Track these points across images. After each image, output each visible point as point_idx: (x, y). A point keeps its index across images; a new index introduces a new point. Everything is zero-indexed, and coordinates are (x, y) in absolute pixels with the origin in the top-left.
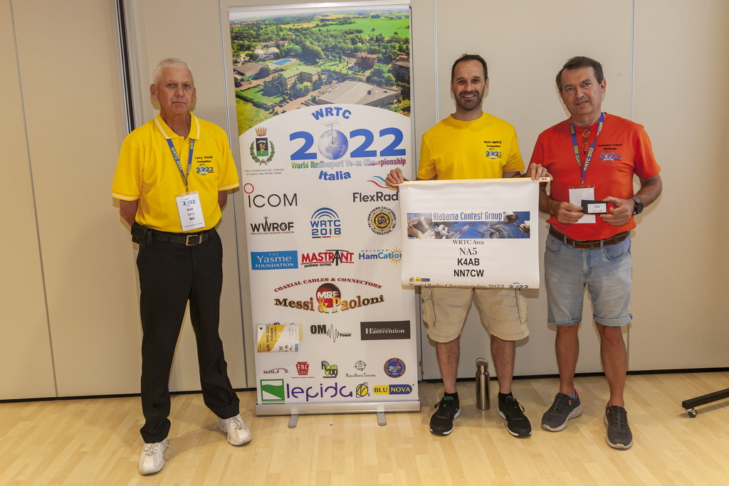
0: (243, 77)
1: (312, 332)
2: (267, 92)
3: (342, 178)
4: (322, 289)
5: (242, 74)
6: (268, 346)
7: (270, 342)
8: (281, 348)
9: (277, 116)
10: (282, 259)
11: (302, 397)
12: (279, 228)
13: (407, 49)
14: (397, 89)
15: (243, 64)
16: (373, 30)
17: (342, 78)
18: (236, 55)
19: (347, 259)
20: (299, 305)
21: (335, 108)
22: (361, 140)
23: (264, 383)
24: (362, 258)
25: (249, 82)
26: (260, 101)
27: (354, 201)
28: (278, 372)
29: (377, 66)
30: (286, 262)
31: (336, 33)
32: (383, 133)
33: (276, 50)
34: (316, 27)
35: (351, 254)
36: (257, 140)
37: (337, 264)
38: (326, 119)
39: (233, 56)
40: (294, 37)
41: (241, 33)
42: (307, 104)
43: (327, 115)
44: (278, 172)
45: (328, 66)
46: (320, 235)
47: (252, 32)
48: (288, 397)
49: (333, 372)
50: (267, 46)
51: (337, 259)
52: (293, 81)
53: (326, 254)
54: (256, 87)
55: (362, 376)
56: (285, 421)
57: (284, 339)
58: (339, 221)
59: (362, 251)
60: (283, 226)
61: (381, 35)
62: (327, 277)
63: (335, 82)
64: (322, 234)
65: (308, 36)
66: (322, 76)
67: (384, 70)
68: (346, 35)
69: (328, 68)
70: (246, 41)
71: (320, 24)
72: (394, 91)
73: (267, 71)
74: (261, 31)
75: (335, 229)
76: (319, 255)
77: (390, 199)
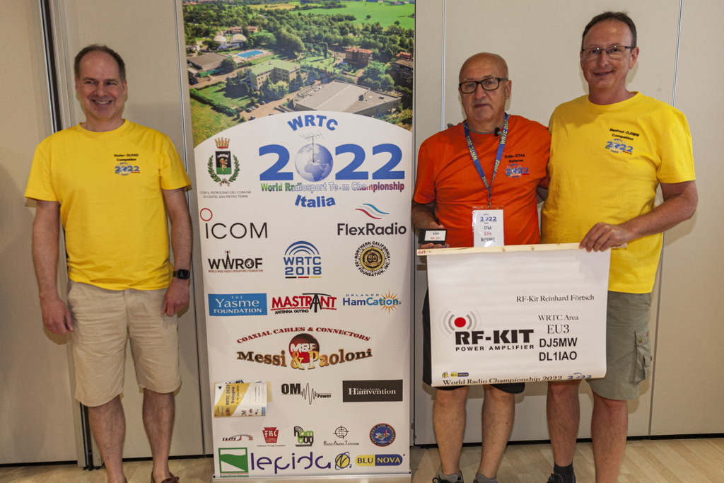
0: (200, 72)
1: (283, 392)
2: (231, 91)
3: (324, 205)
4: (296, 340)
5: (198, 68)
6: (228, 411)
7: (231, 405)
9: (243, 124)
10: (247, 303)
11: (270, 469)
12: (243, 265)
13: (411, 43)
14: (396, 95)
15: (199, 54)
16: (369, 17)
17: (327, 78)
18: (190, 42)
19: (328, 304)
20: (268, 359)
21: (318, 116)
22: (349, 157)
23: (223, 452)
24: (346, 303)
25: (208, 79)
26: (221, 104)
27: (339, 234)
28: (240, 439)
29: (372, 64)
30: (252, 307)
31: (320, 19)
32: (377, 150)
33: (243, 38)
34: (294, 10)
35: (334, 299)
36: (218, 153)
37: (316, 311)
38: (305, 130)
39: (187, 43)
40: (266, 21)
41: (197, 13)
42: (281, 110)
43: (307, 125)
44: (244, 195)
45: (311, 61)
46: (295, 275)
47: (211, 12)
48: (253, 468)
49: (308, 440)
50: (231, 32)
51: (316, 304)
52: (264, 79)
53: (302, 298)
54: (216, 85)
55: (343, 444)
57: (250, 400)
58: (319, 258)
59: (347, 295)
60: (249, 263)
61: (378, 24)
62: (302, 326)
63: (317, 82)
64: (298, 274)
65: (284, 21)
66: (301, 74)
67: (381, 70)
68: (334, 22)
69: (310, 64)
70: (203, 24)
71: (300, 6)
72: (392, 97)
73: (232, 65)
74: (224, 12)
75: (314, 268)
76: (294, 299)
77: (382, 233)
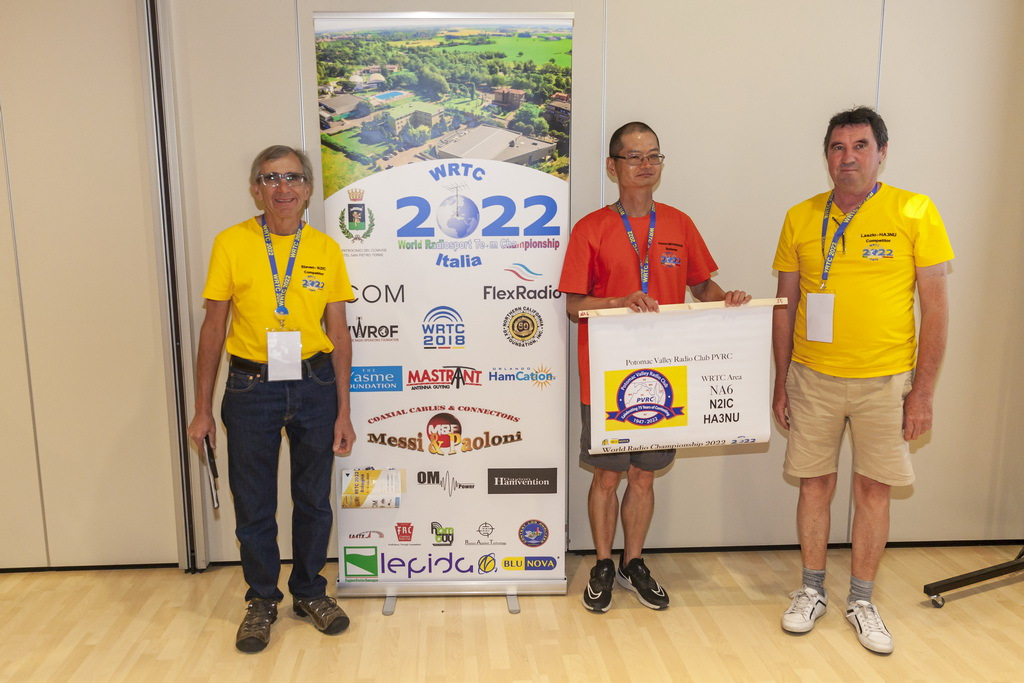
0: (332, 115)
1: (419, 481)
2: (365, 139)
3: (468, 265)
4: (435, 421)
5: (331, 111)
6: (357, 500)
7: (360, 495)
8: (375, 503)
9: (379, 173)
10: (380, 377)
11: (403, 572)
12: (377, 334)
13: (568, 83)
14: (551, 141)
15: (332, 95)
16: (521, 54)
17: (473, 121)
18: (323, 82)
19: (472, 379)
20: (402, 443)
21: (463, 165)
22: (498, 211)
23: (349, 552)
24: (493, 378)
25: (341, 123)
26: (356, 151)
27: (486, 298)
28: (369, 536)
29: (524, 106)
30: (385, 382)
31: (467, 57)
32: (529, 202)
33: (381, 78)
34: (438, 47)
35: (479, 373)
36: (350, 206)
37: (458, 387)
38: (449, 180)
39: (319, 85)
40: (407, 60)
41: (331, 51)
42: (422, 157)
43: (451, 174)
44: (379, 253)
45: (455, 103)
46: (435, 345)
47: (347, 49)
48: (383, 572)
49: (448, 538)
50: (368, 71)
51: (458, 379)
52: (404, 124)
53: (442, 371)
54: (350, 129)
55: (488, 544)
56: (378, 604)
57: (380, 489)
58: (463, 326)
59: (494, 369)
60: (384, 330)
61: (531, 62)
62: (442, 405)
63: (463, 127)
64: (438, 343)
65: (427, 59)
66: (445, 118)
67: (534, 113)
68: (482, 60)
69: (455, 107)
70: (338, 63)
71: (445, 43)
72: (547, 143)
73: (368, 108)
74: (361, 49)
75: (457, 337)
76: (433, 374)
77: (535, 297)
